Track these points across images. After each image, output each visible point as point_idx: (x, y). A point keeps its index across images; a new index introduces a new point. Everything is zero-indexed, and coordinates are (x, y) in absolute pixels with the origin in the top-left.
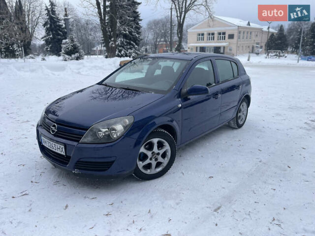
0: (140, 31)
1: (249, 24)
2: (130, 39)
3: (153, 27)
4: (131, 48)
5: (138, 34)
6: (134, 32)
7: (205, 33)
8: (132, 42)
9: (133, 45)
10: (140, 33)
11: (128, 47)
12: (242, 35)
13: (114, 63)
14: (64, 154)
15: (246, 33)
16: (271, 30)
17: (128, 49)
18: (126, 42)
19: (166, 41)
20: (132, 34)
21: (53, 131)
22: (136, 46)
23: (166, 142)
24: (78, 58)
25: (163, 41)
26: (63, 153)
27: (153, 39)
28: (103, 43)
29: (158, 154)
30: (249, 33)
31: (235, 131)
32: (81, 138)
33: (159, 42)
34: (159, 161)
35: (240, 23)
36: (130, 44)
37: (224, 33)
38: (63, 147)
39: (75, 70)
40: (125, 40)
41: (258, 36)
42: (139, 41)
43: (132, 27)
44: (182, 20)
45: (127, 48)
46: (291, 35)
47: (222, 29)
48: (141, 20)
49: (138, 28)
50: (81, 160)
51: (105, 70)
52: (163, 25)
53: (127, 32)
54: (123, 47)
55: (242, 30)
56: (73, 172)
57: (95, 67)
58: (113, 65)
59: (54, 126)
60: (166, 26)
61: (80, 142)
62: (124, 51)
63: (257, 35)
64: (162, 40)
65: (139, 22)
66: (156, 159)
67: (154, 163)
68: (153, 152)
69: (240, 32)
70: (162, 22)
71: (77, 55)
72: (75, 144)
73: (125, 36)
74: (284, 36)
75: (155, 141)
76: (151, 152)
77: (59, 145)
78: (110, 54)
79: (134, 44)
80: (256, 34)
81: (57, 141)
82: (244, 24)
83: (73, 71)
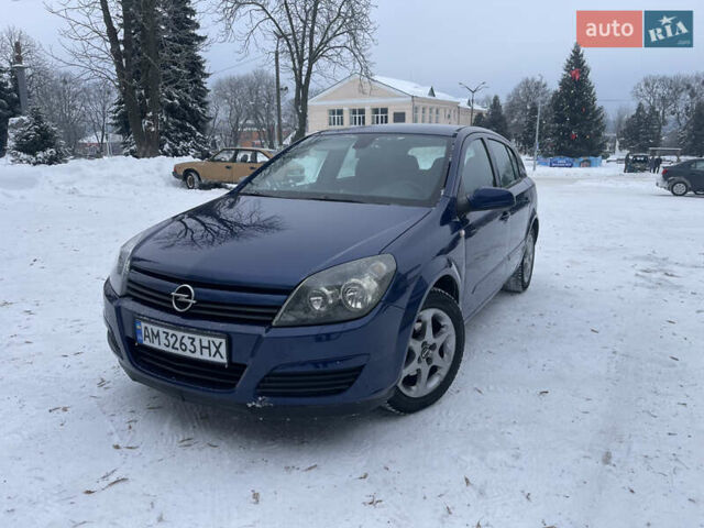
0: (206, 99)
1: (432, 93)
2: (184, 118)
3: (229, 94)
4: (185, 139)
5: (201, 106)
6: (193, 102)
7: (346, 109)
8: (188, 125)
9: (190, 130)
10: (206, 103)
11: (180, 135)
12: (420, 114)
13: (159, 170)
14: (225, 361)
15: (427, 111)
16: (477, 107)
17: (180, 139)
18: (173, 124)
19: (257, 125)
20: (186, 107)
21: (182, 305)
22: (198, 134)
23: (447, 318)
24: (51, 161)
25: (252, 126)
26: (222, 359)
27: (230, 120)
28: (116, 125)
29: (433, 347)
30: (434, 111)
31: (519, 298)
32: (274, 315)
33: (243, 128)
34: (434, 363)
35: (416, 90)
36: (184, 128)
37: (385, 111)
38: (223, 341)
39: (62, 187)
40: (171, 119)
41: (452, 117)
42: (203, 122)
43: (187, 91)
44: (303, 78)
45: (177, 137)
46: (513, 117)
47: (379, 102)
48: (207, 75)
49: (200, 93)
50: (279, 371)
51: (138, 185)
52: (250, 89)
53: (176, 101)
54: (167, 135)
55: (421, 105)
56: (250, 405)
57: (113, 177)
58: (157, 174)
59: (186, 291)
60: (257, 93)
61: (274, 324)
62: (170, 145)
63: (449, 116)
64: (249, 122)
65: (203, 80)
66: (429, 360)
67: (426, 369)
68: (425, 343)
69: (415, 109)
70: (247, 84)
71: (49, 152)
72: (260, 330)
73: (171, 110)
74: (502, 119)
75: (428, 315)
76: (420, 343)
77: (205, 340)
78: (143, 149)
79: (194, 129)
80: (448, 112)
81: (198, 328)
82: (423, 92)
83: (57, 188)
